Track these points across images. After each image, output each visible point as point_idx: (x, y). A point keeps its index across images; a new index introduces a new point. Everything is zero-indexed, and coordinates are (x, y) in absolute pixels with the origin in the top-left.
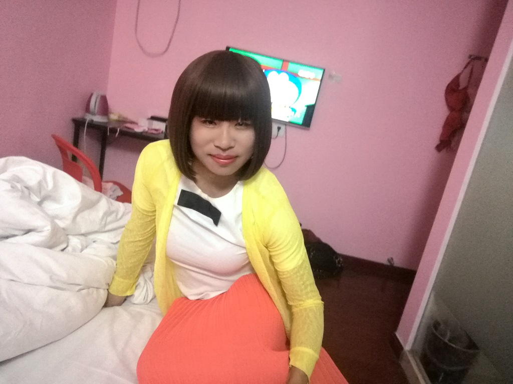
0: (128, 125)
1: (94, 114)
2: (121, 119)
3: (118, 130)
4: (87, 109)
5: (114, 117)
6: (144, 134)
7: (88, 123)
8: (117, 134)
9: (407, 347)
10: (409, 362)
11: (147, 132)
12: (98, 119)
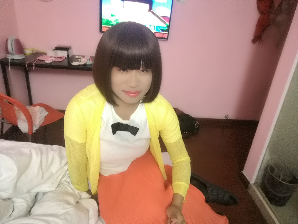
0: (40, 58)
1: (13, 55)
2: (34, 52)
3: (34, 64)
4: (7, 51)
5: (28, 52)
6: (53, 64)
7: (10, 63)
8: (34, 67)
9: (252, 181)
10: (255, 191)
11: (54, 62)
12: (17, 57)
